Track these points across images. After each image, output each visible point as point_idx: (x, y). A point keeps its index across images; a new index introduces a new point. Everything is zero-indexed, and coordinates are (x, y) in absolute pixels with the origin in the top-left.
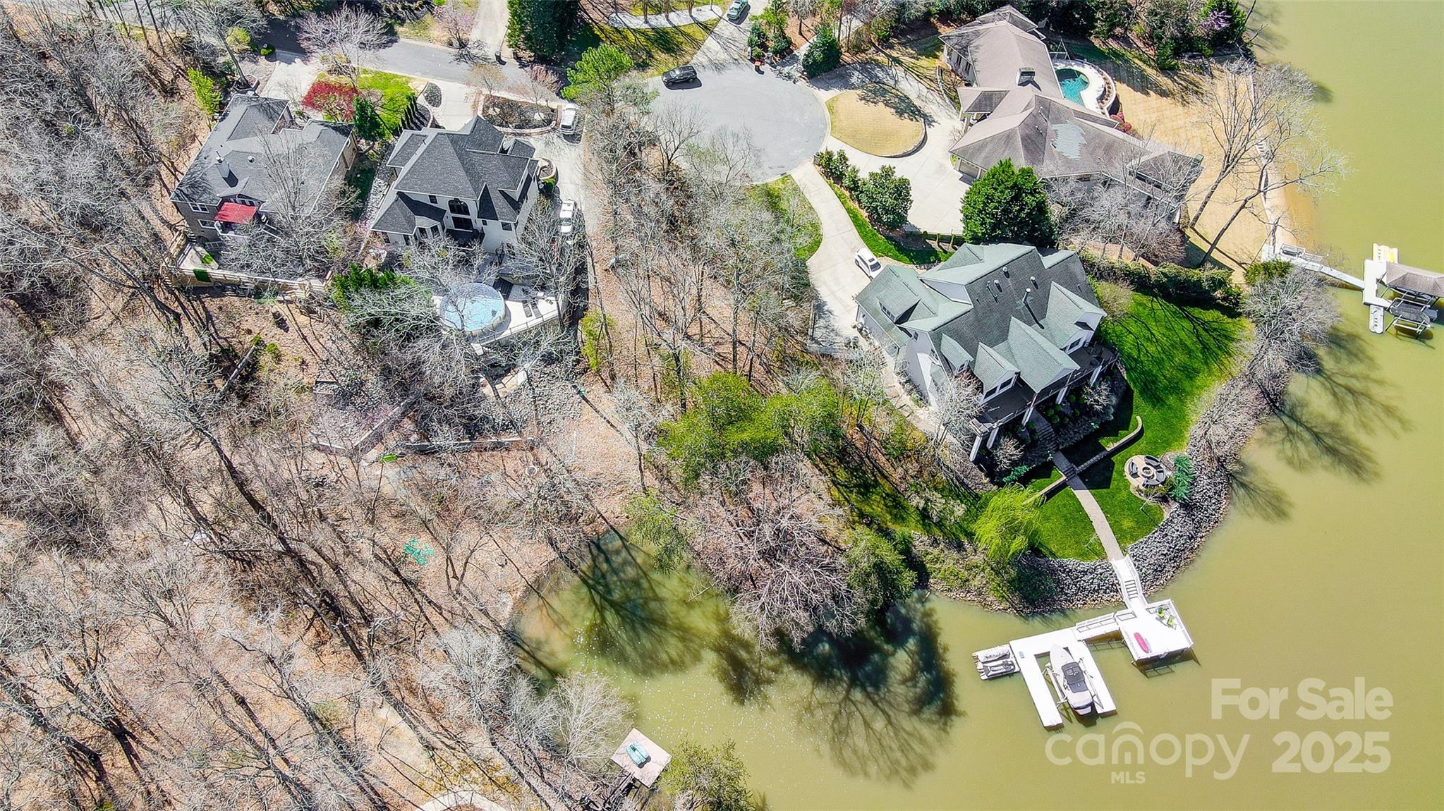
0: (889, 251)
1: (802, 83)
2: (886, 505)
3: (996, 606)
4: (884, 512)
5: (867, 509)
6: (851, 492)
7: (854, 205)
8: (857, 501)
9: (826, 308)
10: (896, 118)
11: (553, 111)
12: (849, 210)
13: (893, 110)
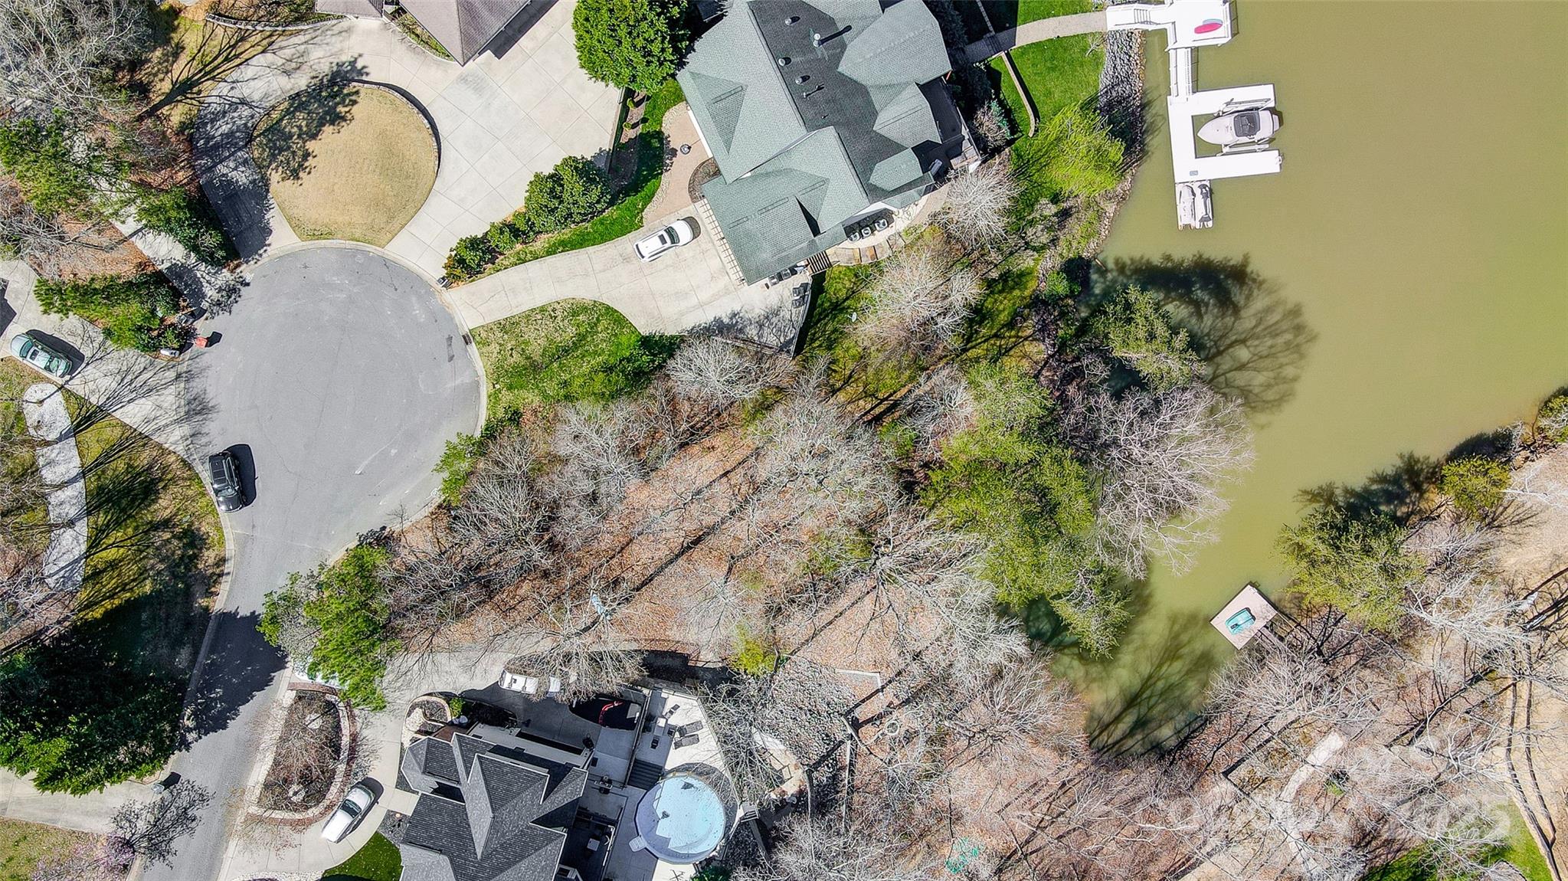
0: (635, 205)
1: (248, 271)
2: (1000, 292)
3: (1127, 185)
4: (1009, 296)
5: (1003, 317)
6: (977, 332)
7: (541, 243)
8: (991, 328)
9: (726, 320)
10: (346, 129)
11: (300, 698)
12: (551, 251)
13: (328, 129)
